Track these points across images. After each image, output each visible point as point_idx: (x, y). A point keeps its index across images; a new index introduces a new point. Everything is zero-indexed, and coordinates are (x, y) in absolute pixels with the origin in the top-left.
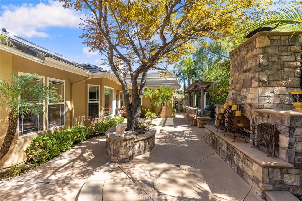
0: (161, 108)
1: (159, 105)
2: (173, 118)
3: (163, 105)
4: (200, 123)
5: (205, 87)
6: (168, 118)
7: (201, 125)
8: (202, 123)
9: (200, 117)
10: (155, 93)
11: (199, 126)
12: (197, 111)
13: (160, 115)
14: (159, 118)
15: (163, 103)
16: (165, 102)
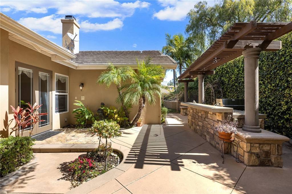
0: (140, 108)
1: (135, 100)
2: (161, 126)
3: (144, 101)
4: (250, 153)
5: (257, 44)
6: (153, 126)
7: (254, 158)
8: (257, 151)
9: (248, 136)
10: (128, 74)
11: (249, 160)
12: (231, 114)
13: (139, 121)
14: (137, 126)
15: (143, 97)
16: (147, 93)
